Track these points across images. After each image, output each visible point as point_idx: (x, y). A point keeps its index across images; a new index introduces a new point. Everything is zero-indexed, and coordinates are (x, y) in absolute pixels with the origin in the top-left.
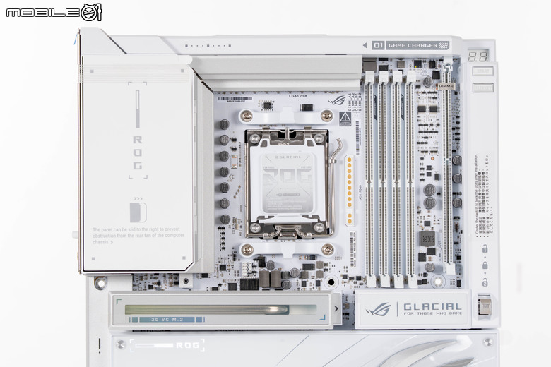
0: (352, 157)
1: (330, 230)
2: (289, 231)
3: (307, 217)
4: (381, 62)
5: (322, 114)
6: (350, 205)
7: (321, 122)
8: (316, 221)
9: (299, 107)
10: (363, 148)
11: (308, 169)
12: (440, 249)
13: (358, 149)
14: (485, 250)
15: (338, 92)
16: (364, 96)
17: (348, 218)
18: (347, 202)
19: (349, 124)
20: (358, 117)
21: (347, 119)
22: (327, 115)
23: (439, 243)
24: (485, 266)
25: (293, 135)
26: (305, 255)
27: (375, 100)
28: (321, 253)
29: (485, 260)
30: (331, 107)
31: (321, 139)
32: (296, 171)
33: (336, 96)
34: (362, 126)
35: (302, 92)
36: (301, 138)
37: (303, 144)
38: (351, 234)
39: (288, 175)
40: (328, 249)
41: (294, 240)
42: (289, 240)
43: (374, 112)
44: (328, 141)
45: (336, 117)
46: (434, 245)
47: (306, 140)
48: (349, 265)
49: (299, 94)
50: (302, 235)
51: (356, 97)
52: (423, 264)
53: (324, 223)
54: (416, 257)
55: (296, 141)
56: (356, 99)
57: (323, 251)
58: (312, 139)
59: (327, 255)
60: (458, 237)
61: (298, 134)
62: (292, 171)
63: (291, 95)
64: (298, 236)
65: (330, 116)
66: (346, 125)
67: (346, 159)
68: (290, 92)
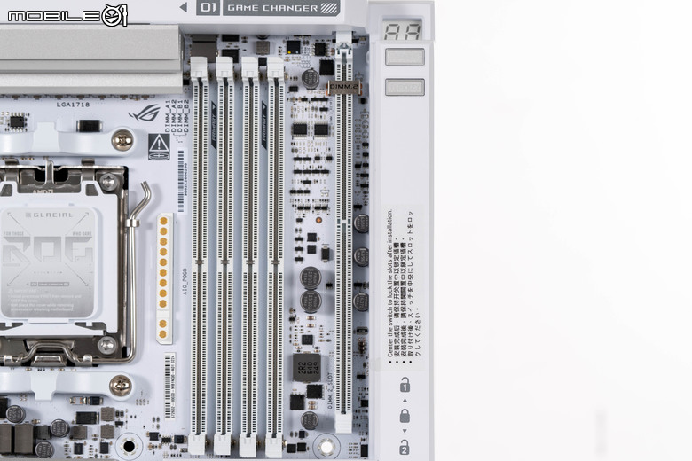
0: (168, 215)
1: (128, 349)
2: (51, 351)
3: (83, 325)
4: (227, 43)
5: (114, 137)
6: (163, 304)
7: (114, 152)
8: (100, 332)
9: (74, 125)
10: (190, 200)
11: (85, 238)
12: (330, 387)
13: (181, 201)
14: (405, 387)
15: (146, 97)
16: (193, 104)
17: (160, 329)
18: (160, 299)
19: (166, 156)
20: (182, 143)
21: (163, 147)
22: (123, 138)
23: (329, 376)
24: (405, 418)
25: (62, 175)
26: (81, 396)
27: (214, 112)
28: (108, 393)
29: (405, 406)
30: (132, 125)
31: (112, 182)
32: (63, 240)
33: (142, 104)
34: (190, 159)
35: (81, 97)
36: (77, 181)
37: (78, 190)
38: (167, 358)
39: (48, 248)
40: (121, 385)
41: (61, 367)
42: (52, 367)
43: (213, 134)
44: (126, 186)
45: (140, 144)
46: (318, 379)
47: (84, 184)
48: (162, 415)
49: (75, 101)
50: (75, 359)
51: (180, 107)
52: (298, 414)
53: (116, 337)
54: (285, 402)
55: (64, 186)
56: (180, 111)
57: (112, 390)
58: (95, 183)
59: (120, 395)
60: (365, 365)
61: (70, 174)
62: (56, 240)
63: (60, 102)
64: (68, 361)
65: (128, 140)
66: (161, 159)
67: (159, 221)
68: (59, 97)
